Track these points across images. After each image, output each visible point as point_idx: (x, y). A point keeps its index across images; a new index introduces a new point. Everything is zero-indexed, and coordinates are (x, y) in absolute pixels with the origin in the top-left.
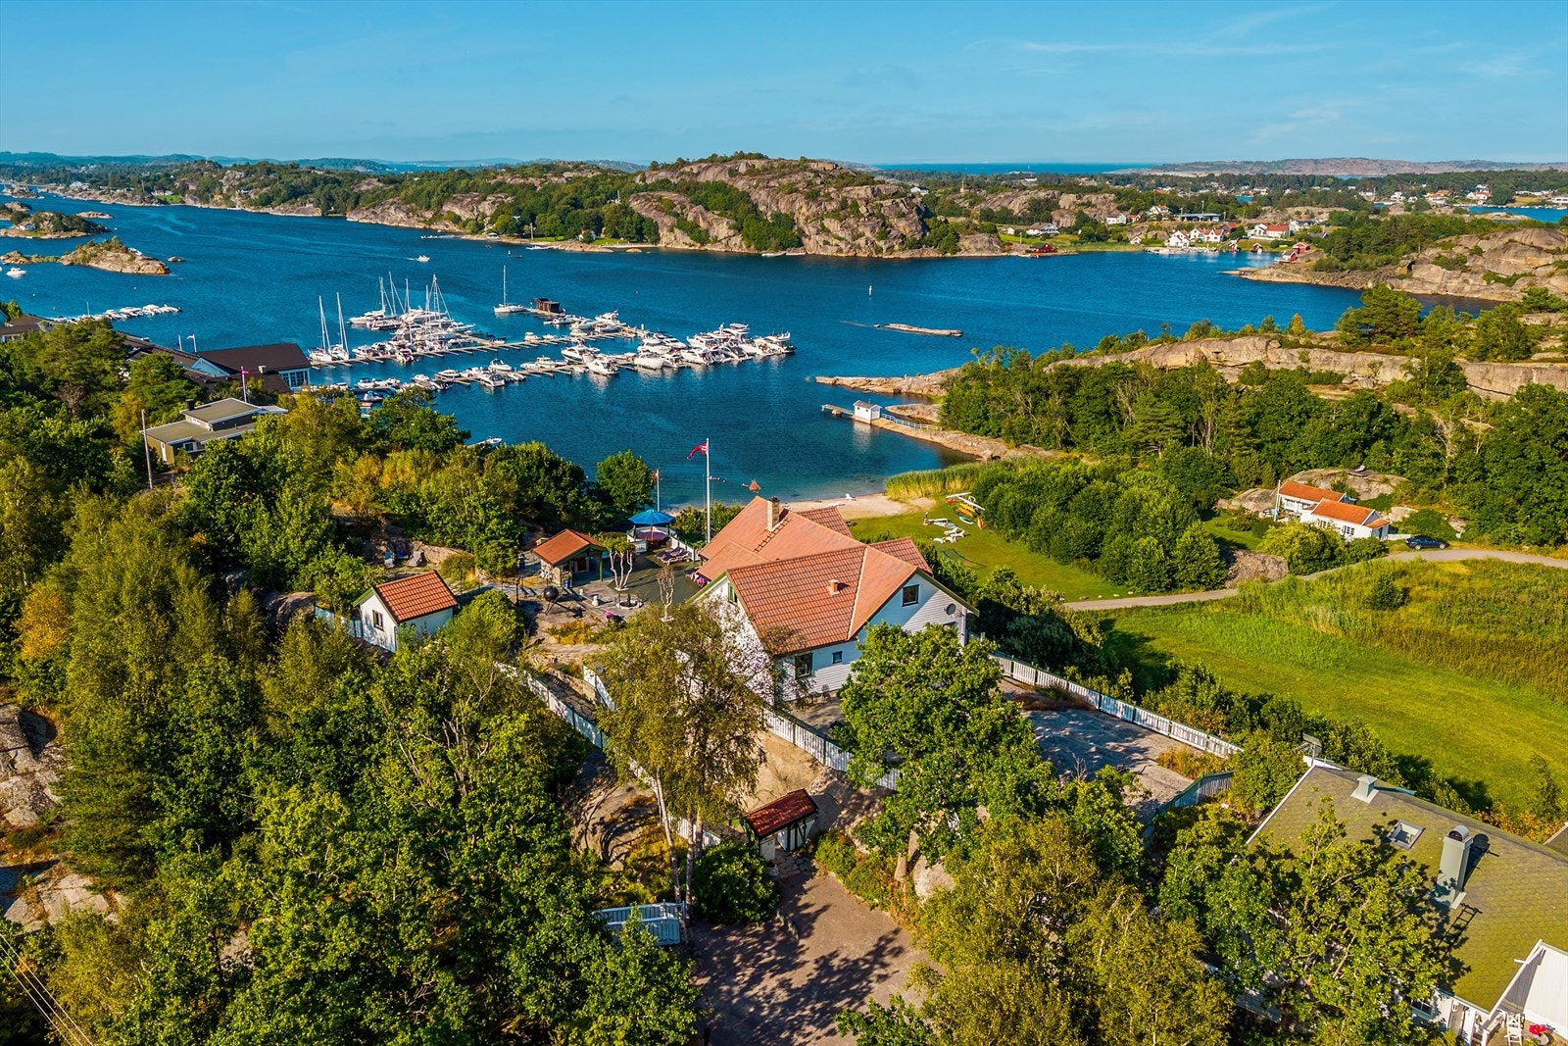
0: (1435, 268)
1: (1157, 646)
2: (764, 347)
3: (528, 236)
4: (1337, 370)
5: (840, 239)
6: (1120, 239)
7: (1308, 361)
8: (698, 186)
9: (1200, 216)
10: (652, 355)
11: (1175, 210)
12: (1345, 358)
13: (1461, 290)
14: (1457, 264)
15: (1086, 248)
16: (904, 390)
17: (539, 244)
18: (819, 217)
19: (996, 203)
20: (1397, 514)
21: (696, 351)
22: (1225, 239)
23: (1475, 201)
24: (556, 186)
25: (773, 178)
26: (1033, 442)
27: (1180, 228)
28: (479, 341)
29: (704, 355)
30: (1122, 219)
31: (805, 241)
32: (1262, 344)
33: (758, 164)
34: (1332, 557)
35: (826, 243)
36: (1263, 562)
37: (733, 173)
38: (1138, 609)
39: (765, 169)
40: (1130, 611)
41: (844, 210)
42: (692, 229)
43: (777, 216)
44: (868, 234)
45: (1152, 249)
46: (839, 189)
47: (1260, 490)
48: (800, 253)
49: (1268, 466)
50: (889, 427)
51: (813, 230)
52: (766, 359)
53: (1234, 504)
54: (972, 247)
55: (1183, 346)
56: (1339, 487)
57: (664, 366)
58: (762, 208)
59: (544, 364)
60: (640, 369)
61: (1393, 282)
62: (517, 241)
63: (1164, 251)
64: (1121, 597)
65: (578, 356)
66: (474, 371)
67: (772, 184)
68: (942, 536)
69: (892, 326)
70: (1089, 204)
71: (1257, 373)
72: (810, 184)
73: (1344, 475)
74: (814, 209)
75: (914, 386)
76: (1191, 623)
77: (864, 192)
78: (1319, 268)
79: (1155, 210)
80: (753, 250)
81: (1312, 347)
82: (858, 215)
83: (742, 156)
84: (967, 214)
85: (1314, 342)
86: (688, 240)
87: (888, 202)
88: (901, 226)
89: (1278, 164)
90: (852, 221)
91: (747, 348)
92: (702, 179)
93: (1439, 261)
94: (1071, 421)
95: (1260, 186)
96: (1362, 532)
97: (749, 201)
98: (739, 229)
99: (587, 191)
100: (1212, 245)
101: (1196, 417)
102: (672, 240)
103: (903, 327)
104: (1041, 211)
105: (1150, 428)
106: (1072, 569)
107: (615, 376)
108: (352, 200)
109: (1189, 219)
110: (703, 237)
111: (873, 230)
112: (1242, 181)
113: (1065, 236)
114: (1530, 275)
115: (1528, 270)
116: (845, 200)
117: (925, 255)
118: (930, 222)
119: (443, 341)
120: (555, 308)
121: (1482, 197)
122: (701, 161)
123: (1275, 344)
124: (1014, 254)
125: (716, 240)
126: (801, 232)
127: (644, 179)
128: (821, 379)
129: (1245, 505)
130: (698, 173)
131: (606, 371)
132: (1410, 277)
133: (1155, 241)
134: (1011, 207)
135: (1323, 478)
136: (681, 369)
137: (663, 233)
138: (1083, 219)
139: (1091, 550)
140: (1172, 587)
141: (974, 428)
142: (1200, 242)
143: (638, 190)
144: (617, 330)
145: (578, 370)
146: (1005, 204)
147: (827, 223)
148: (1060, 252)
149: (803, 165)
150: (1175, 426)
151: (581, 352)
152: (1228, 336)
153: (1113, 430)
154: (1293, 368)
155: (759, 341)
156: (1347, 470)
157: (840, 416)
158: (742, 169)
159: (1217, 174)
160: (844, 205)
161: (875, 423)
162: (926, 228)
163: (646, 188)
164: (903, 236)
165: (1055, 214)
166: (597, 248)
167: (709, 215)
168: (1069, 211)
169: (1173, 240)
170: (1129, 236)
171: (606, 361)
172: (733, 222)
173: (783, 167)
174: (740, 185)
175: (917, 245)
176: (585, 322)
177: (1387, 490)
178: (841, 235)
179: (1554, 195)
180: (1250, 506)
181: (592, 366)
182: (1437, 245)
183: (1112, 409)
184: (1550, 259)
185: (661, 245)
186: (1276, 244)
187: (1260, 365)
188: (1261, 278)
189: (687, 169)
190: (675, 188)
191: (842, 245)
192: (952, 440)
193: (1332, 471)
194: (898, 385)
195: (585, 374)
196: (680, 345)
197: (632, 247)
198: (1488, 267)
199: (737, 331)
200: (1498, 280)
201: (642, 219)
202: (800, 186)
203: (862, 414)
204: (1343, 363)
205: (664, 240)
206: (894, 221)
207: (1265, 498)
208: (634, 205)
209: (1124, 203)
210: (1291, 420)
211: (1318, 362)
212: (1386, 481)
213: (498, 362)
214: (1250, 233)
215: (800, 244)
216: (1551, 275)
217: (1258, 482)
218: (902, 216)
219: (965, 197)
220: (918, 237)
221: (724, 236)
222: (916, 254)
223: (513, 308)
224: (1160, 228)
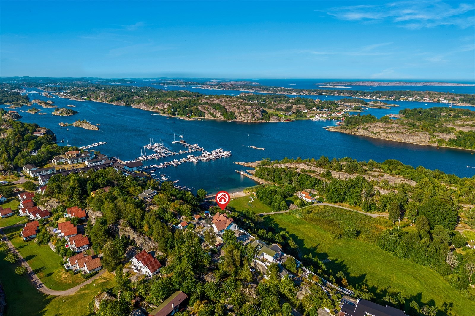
0: (362, 130)
1: (275, 220)
3: (176, 115)
5: (244, 118)
6: (305, 116)
7: (311, 168)
8: (214, 104)
9: (323, 110)
10: (205, 157)
11: (318, 109)
12: (316, 168)
13: (367, 135)
14: (366, 129)
15: (297, 119)
17: (178, 117)
18: (240, 113)
20: (317, 197)
22: (328, 116)
23: (391, 99)
24: (181, 102)
25: (230, 103)
26: (268, 181)
27: (318, 113)
28: (171, 152)
29: (214, 156)
30: (306, 111)
31: (237, 118)
32: (304, 165)
34: (304, 205)
35: (241, 119)
36: (294, 206)
37: (221, 101)
38: (275, 214)
39: (228, 100)
40: (273, 214)
42: (212, 114)
43: (231, 112)
44: (250, 117)
45: (312, 119)
46: (244, 106)
47: (300, 192)
49: (301, 188)
51: (239, 116)
52: (226, 156)
53: (295, 194)
54: (272, 120)
55: (294, 163)
56: (310, 192)
57: (207, 159)
58: (227, 110)
59: (184, 160)
60: (203, 160)
61: (354, 132)
62: (173, 117)
64: (273, 212)
65: (191, 157)
66: (171, 162)
67: (230, 105)
68: (250, 201)
69: (252, 147)
70: (299, 107)
73: (311, 190)
74: (239, 111)
75: (252, 165)
76: (281, 216)
77: (249, 107)
79: (314, 109)
80: (226, 120)
82: (248, 113)
83: (223, 97)
85: (313, 165)
86: (211, 117)
87: (254, 110)
88: (257, 115)
90: (247, 114)
91: (223, 154)
92: (214, 102)
93: (363, 128)
94: (274, 177)
96: (310, 201)
97: (225, 109)
98: (222, 115)
99: (188, 103)
100: (324, 118)
101: (291, 179)
102: (208, 117)
103: (253, 147)
104: (289, 109)
106: (268, 207)
107: (198, 162)
109: (321, 111)
110: (215, 116)
111: (251, 116)
113: (294, 115)
115: (379, 131)
116: (245, 109)
117: (262, 122)
119: (164, 153)
120: (185, 142)
121: (393, 98)
122: (214, 98)
123: (306, 165)
124: (281, 121)
125: (218, 117)
126: (236, 116)
128: (236, 163)
130: (214, 101)
131: (196, 161)
132: (357, 131)
133: (312, 117)
135: (308, 190)
136: (210, 160)
137: (206, 115)
138: (298, 111)
139: (270, 204)
140: (280, 210)
142: (322, 117)
143: (200, 104)
144: (198, 149)
145: (191, 161)
146: (281, 107)
147: (241, 114)
148: (291, 120)
149: (237, 100)
150: (288, 181)
152: (299, 163)
154: (309, 170)
155: (225, 152)
158: (223, 100)
160: (245, 110)
161: (244, 175)
162: (263, 115)
163: (202, 104)
164: (258, 117)
165: (292, 110)
166: (191, 119)
167: (216, 111)
168: (295, 109)
169: (316, 117)
170: (307, 115)
171: (196, 159)
172: (221, 113)
174: (223, 104)
175: (261, 119)
176: (191, 146)
177: (316, 193)
178: (244, 117)
180: (297, 195)
181: (193, 160)
182: (363, 125)
183: (280, 176)
184: (383, 129)
185: (205, 117)
186: (338, 118)
187: (304, 169)
189: (211, 100)
190: (209, 104)
191: (245, 119)
194: (250, 165)
195: (192, 162)
196: (210, 154)
197: (199, 118)
198: (372, 130)
199: (221, 150)
200: (374, 133)
201: (202, 112)
202: (236, 105)
203: (242, 172)
204: (316, 169)
205: (206, 116)
206: (256, 114)
208: (199, 108)
209: (307, 107)
211: (313, 169)
212: (316, 192)
213: (176, 159)
214: (333, 114)
215: (236, 119)
217: (300, 190)
218: (257, 113)
219: (273, 104)
220: (261, 118)
221: (219, 117)
222: (260, 121)
223: (176, 142)
224: (314, 113)
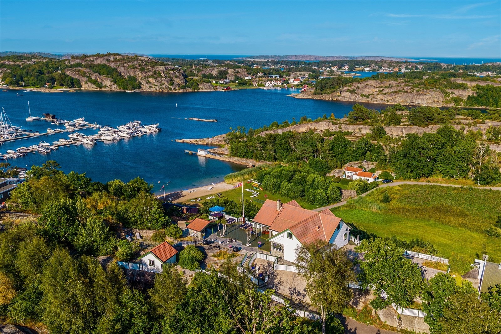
0: (347, 93)
2: (150, 129)
3: (22, 86)
4: (350, 131)
6: (250, 84)
7: (341, 128)
8: (94, 66)
9: (273, 76)
10: (107, 135)
11: (265, 74)
13: (355, 99)
14: (353, 92)
15: (241, 88)
16: (209, 143)
17: (28, 90)
18: (146, 78)
19: (207, 71)
20: (378, 173)
21: (124, 131)
22: (282, 84)
23: (345, 70)
24: (30, 65)
25: (126, 63)
26: (264, 160)
27: (268, 80)
28: (27, 133)
29: (128, 134)
30: (250, 77)
31: (142, 86)
32: (327, 124)
33: (118, 57)
34: (367, 188)
35: (150, 87)
36: (350, 192)
37: (108, 61)
39: (121, 59)
41: (156, 75)
42: (95, 82)
43: (130, 77)
44: (166, 83)
45: (261, 88)
46: (152, 67)
47: (338, 170)
48: (140, 91)
49: (339, 162)
50: (212, 157)
51: (145, 82)
53: (331, 175)
54: (203, 88)
55: (304, 125)
56: (360, 167)
57: (114, 139)
58: (123, 74)
59: (62, 142)
60: (104, 141)
61: (336, 97)
62: (17, 88)
63: (266, 88)
65: (76, 137)
66: (34, 147)
67: (125, 65)
68: (253, 195)
69: (191, 118)
70: (238, 72)
71: (328, 133)
72: (140, 65)
73: (361, 163)
74: (144, 74)
75: (213, 142)
77: (162, 68)
79: (259, 74)
80: (122, 90)
81: (341, 124)
82: (161, 77)
83: (110, 54)
84: (197, 76)
85: (342, 122)
86: (94, 86)
87: (172, 72)
88: (178, 80)
89: (285, 57)
90: (159, 79)
91: (143, 130)
92: (95, 63)
93: (348, 91)
94: (276, 152)
95: (283, 64)
96: (371, 180)
97: (117, 71)
98: (115, 82)
99: (44, 67)
100: (279, 86)
101: (316, 149)
102: (87, 87)
103: (195, 119)
104: (222, 75)
105: (303, 153)
107: (95, 144)
109: (270, 77)
110: (100, 85)
111: (167, 82)
112: (278, 63)
113: (232, 83)
114: (373, 94)
115: (372, 93)
116: (155, 72)
117: (188, 91)
118: (187, 79)
119: (11, 134)
120: (53, 117)
121: (346, 68)
122: (94, 56)
123: (331, 124)
124: (218, 90)
125: (106, 86)
126: (140, 83)
127: (69, 63)
128: (178, 141)
129: (334, 175)
130: (93, 61)
131: (91, 143)
132: (340, 96)
133: (261, 85)
134: (212, 73)
135: (355, 164)
136: (121, 139)
137: (83, 84)
138: (237, 78)
139: (302, 194)
140: (328, 203)
141: (244, 156)
142: (275, 85)
143: (68, 67)
144: (85, 125)
145: (79, 143)
146: (210, 72)
147: (149, 79)
148: (233, 89)
149: (136, 57)
150: (310, 152)
151: (77, 136)
152: (317, 122)
153: (289, 154)
154: (337, 131)
155: (147, 127)
156: (362, 162)
157: (192, 154)
158: (112, 59)
159: (270, 60)
160: (155, 73)
161: (206, 156)
162: (186, 81)
163: (72, 66)
164: (179, 84)
165: (227, 76)
166: (55, 90)
167: (101, 77)
168: (232, 75)
169: (267, 85)
170: (253, 83)
171: (90, 139)
172: (112, 79)
173: (128, 58)
174: (112, 65)
175: (184, 87)
176: (71, 122)
177: (373, 166)
178: (155, 84)
179: (365, 67)
180: (336, 175)
181: (84, 141)
182: (347, 86)
183: (289, 148)
184: (377, 89)
186: (298, 85)
187: (328, 130)
188: (299, 97)
189: (88, 59)
190: (85, 66)
191: (157, 88)
192: (236, 160)
193: (357, 162)
194: (207, 141)
195: (81, 144)
196: (116, 130)
197: (72, 90)
198: (361, 92)
199: (137, 123)
200: (365, 96)
201: (73, 79)
202: (137, 66)
203: (201, 153)
204: (351, 128)
205: (83, 86)
206: (175, 79)
207: (340, 172)
208: (68, 73)
209: (249, 72)
210: (342, 147)
211: (344, 128)
212: (373, 164)
213: (43, 142)
214: (289, 81)
215: (140, 87)
216: (378, 94)
217: (337, 167)
218: (177, 77)
219: (195, 69)
220: (184, 84)
221: (108, 85)
222: (185, 90)
223: (34, 118)
224: (262, 80)
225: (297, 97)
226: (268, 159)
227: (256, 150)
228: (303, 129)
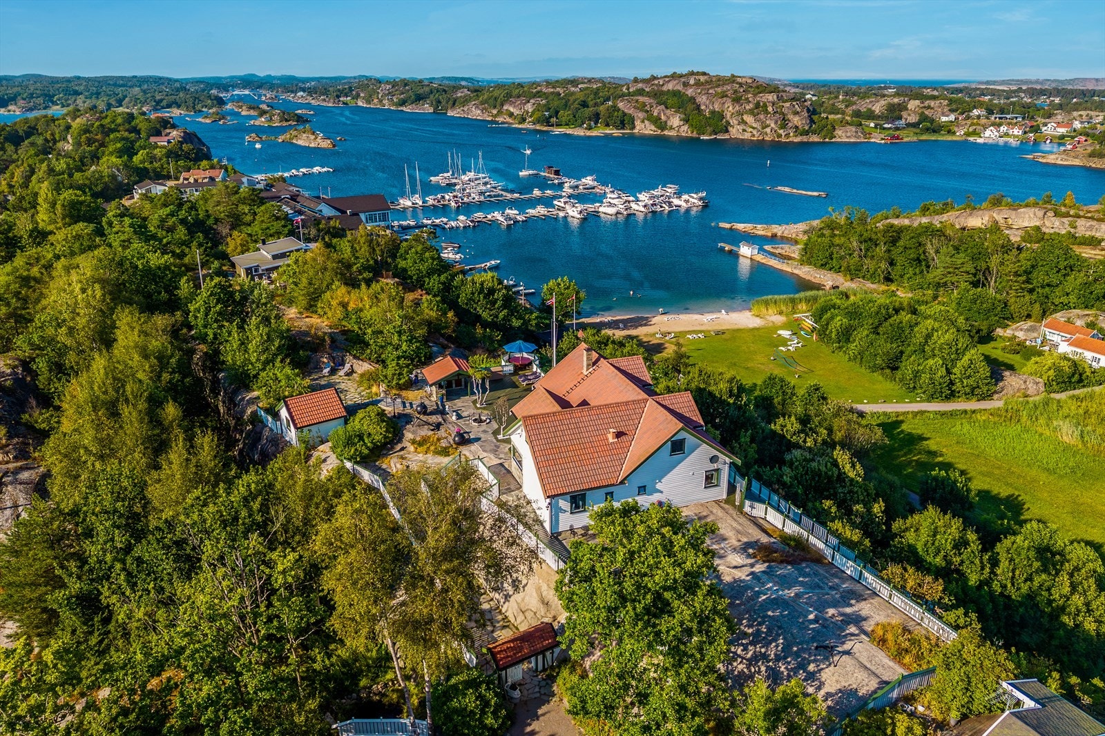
1: (932, 445)
2: (687, 201)
3: (552, 125)
4: (1098, 235)
5: (754, 128)
6: (949, 132)
7: (1075, 228)
8: (662, 93)
9: (1008, 116)
10: (611, 206)
11: (990, 112)
15: (924, 137)
16: (779, 234)
17: (557, 131)
18: (740, 114)
19: (863, 105)
21: (641, 203)
22: (1025, 133)
24: (573, 93)
25: (711, 88)
26: (863, 277)
27: (993, 124)
28: (504, 193)
29: (645, 206)
30: (952, 117)
31: (730, 129)
32: (1040, 213)
33: (702, 79)
34: (1080, 381)
35: (744, 130)
36: (1025, 382)
37: (686, 85)
38: (922, 412)
39: (707, 82)
40: (915, 414)
41: (759, 108)
42: (656, 121)
43: (713, 112)
44: (773, 125)
45: (971, 139)
46: (755, 95)
47: (1029, 323)
48: (726, 136)
49: (1037, 305)
50: (763, 261)
51: (736, 122)
52: (688, 210)
53: (1008, 332)
54: (844, 135)
55: (981, 212)
56: (1091, 325)
57: (618, 213)
58: (703, 107)
59: (540, 210)
60: (602, 215)
62: (545, 129)
63: (980, 141)
64: (910, 402)
65: (562, 205)
66: (496, 214)
67: (711, 91)
68: (786, 345)
69: (779, 188)
70: (929, 107)
71: (1036, 235)
72: (735, 92)
73: (1096, 316)
74: (737, 108)
75: (786, 232)
76: (962, 428)
77: (771, 97)
78: (1092, 155)
79: (976, 112)
80: (695, 135)
81: (1079, 217)
82: (767, 112)
83: (692, 73)
84: (843, 113)
85: (1081, 213)
86: (653, 128)
87: (787, 104)
88: (796, 120)
89: (1069, 81)
90: (762, 117)
91: (676, 201)
92: (665, 88)
94: (892, 263)
95: (1055, 96)
97: (694, 103)
98: (686, 121)
99: (592, 96)
100: (1015, 136)
101: (984, 266)
102: (644, 128)
103: (787, 189)
104: (894, 112)
105: (949, 273)
106: (877, 376)
108: (451, 103)
109: (1000, 118)
110: (663, 126)
111: (776, 123)
112: (1042, 92)
113: (910, 129)
116: (758, 102)
117: (811, 140)
118: (815, 118)
119: (481, 193)
120: (557, 173)
122: (666, 77)
123: (1050, 214)
124: (873, 140)
125: (671, 128)
126: (728, 123)
127: (628, 89)
128: (722, 225)
129: (1017, 334)
130: (663, 85)
131: (579, 216)
133: (974, 133)
134: (873, 108)
135: (1079, 317)
136: (629, 215)
137: (637, 123)
138: (924, 118)
139: (893, 365)
140: (952, 396)
141: (822, 265)
142: (1007, 135)
143: (623, 95)
144: (593, 188)
145: (561, 214)
146: (870, 106)
147: (745, 117)
148: (906, 140)
149: (733, 79)
150: (968, 273)
151: (565, 203)
152: (1014, 207)
153: (922, 272)
154: (1064, 232)
155: (685, 197)
156: (1098, 312)
157: (730, 252)
158: (692, 82)
159: (1024, 88)
160: (757, 106)
161: (754, 257)
162: (812, 121)
163: (629, 94)
164: (797, 127)
165: (904, 114)
166: (594, 133)
167: (668, 112)
168: (914, 112)
169: (988, 133)
170: (956, 129)
171: (579, 209)
172: (683, 116)
173: (719, 80)
174: (690, 92)
175: (806, 133)
176: (573, 182)
178: (755, 125)
180: (1021, 335)
181: (571, 213)
183: (922, 257)
185: (636, 131)
186: (1062, 137)
187: (1038, 229)
188: (1049, 161)
189: (656, 82)
190: (648, 95)
191: (755, 132)
192: (806, 272)
193: (1087, 312)
194: (775, 231)
195: (565, 217)
196: (631, 198)
197: (616, 132)
199: (671, 190)
201: (625, 114)
202: (729, 93)
203: (745, 250)
205: (638, 127)
206: (790, 117)
207: (1032, 329)
208: (621, 105)
209: (954, 107)
210: (1058, 272)
211: (1083, 228)
213: (511, 209)
214: (1044, 129)
215: (727, 131)
217: (1029, 316)
218: (796, 113)
219: (843, 101)
220: (807, 128)
221: (677, 125)
222: (805, 139)
223: (531, 172)
224: (979, 124)
225: (1044, 161)
226: (872, 277)
227: (850, 255)
228: (977, 221)
